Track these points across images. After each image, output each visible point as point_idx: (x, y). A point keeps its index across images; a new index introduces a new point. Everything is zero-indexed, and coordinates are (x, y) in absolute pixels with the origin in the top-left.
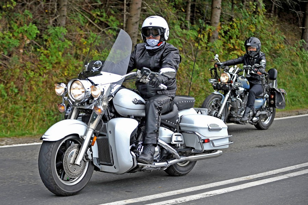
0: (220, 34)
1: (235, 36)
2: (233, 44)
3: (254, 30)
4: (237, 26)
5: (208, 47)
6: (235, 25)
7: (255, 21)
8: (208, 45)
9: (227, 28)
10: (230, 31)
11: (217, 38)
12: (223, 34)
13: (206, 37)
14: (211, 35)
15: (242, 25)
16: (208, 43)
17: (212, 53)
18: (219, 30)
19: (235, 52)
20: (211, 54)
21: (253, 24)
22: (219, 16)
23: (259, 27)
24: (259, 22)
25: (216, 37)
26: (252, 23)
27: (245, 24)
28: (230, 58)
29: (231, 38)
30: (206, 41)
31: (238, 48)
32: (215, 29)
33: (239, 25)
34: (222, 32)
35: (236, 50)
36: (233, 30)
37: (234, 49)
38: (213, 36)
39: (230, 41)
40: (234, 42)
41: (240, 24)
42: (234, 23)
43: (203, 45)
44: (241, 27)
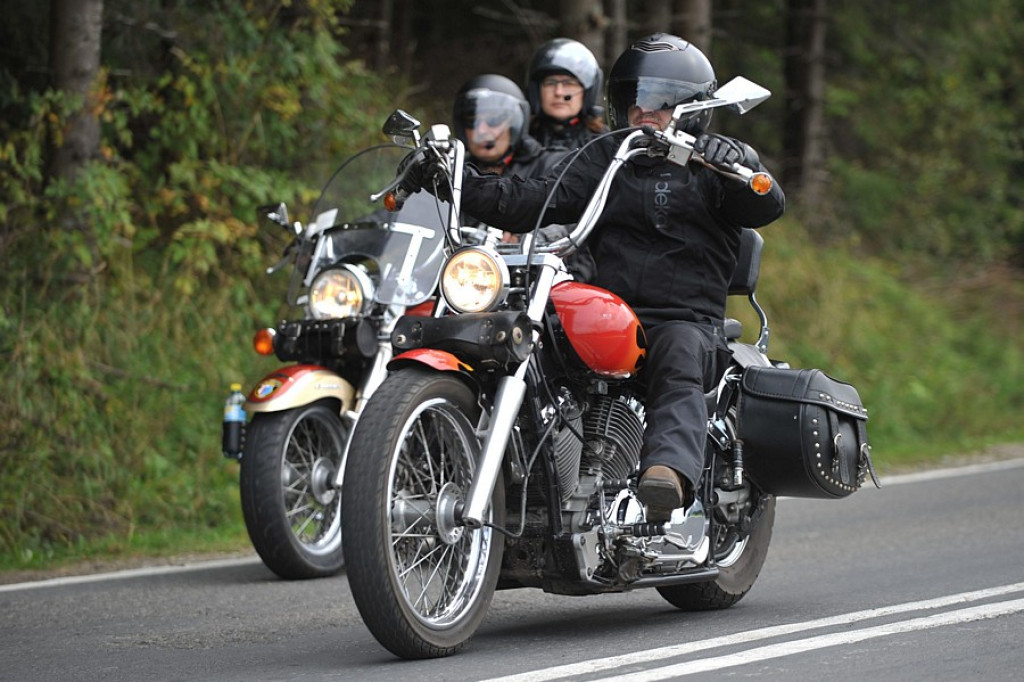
0: (110, 133)
1: (193, 149)
2: (184, 186)
3: (292, 108)
4: (200, 93)
5: (47, 205)
6: (190, 89)
7: (297, 63)
8: (49, 192)
10: (166, 123)
11: (94, 157)
12: (127, 137)
13: (34, 152)
14: (59, 140)
15: (226, 85)
16: (46, 183)
18: (100, 110)
19: (201, 226)
21: (287, 79)
22: (94, 31)
23: (317, 92)
24: (319, 69)
25: (87, 150)
26: (278, 75)
27: (245, 79)
28: (177, 257)
29: (170, 156)
30: (37, 174)
31: (214, 206)
32: (78, 105)
33: (207, 83)
34: (121, 121)
35: (203, 216)
36: (180, 117)
37: (195, 213)
38: (69, 144)
39: (168, 176)
40: (190, 176)
41: (217, 80)
42: (183, 80)
43: (21, 196)
44: (222, 95)
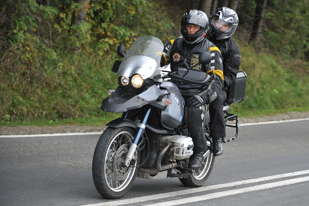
0: (89, 14)
1: (108, 19)
2: (104, 29)
3: (133, 13)
4: (112, 6)
5: (71, 30)
6: (110, 5)
8: (72, 27)
9: (98, 7)
10: (103, 12)
11: (84, 19)
12: (93, 15)
13: (70, 16)
14: (76, 15)
15: (118, 5)
16: (71, 25)
17: (76, 39)
18: (87, 9)
19: (107, 40)
20: (74, 39)
21: (133, 5)
23: (140, 9)
24: (141, 3)
25: (82, 18)
26: (131, 4)
27: (123, 4)
28: (100, 46)
29: (102, 20)
30: (70, 22)
31: (111, 35)
32: (82, 7)
33: (114, 4)
34: (92, 12)
35: (108, 37)
36: (106, 11)
37: (105, 36)
38: (79, 16)
39: (101, 25)
40: (106, 27)
41: (116, 3)
42: (108, 2)
43: (65, 27)
44: (117, 7)
